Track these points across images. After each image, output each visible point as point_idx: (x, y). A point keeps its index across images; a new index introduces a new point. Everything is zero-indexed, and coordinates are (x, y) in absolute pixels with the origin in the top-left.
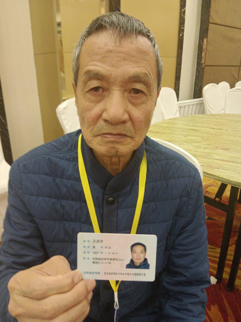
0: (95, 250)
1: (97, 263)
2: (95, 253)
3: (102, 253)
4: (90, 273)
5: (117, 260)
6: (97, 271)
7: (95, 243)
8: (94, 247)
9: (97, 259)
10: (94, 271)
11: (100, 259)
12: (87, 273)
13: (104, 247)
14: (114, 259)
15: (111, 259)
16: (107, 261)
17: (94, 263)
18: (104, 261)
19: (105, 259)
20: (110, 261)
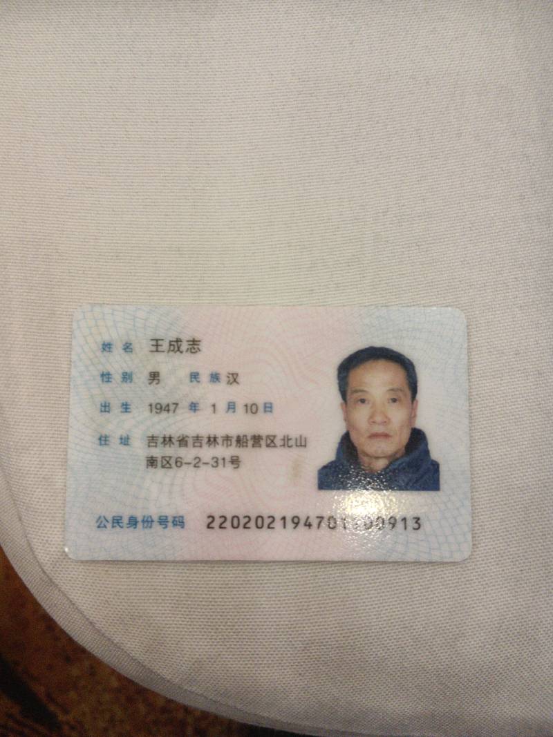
0: (161, 394)
1: (167, 463)
2: (160, 408)
3: (194, 407)
4: (133, 522)
5: (271, 442)
6: (169, 512)
7: (160, 357)
8: (154, 376)
9: (168, 440)
10: (154, 512)
11: (183, 441)
12: (117, 521)
13: (204, 378)
14: (257, 440)
15: (240, 441)
16: (221, 451)
17: (152, 462)
18: (207, 453)
19: (212, 441)
20: (233, 451)
